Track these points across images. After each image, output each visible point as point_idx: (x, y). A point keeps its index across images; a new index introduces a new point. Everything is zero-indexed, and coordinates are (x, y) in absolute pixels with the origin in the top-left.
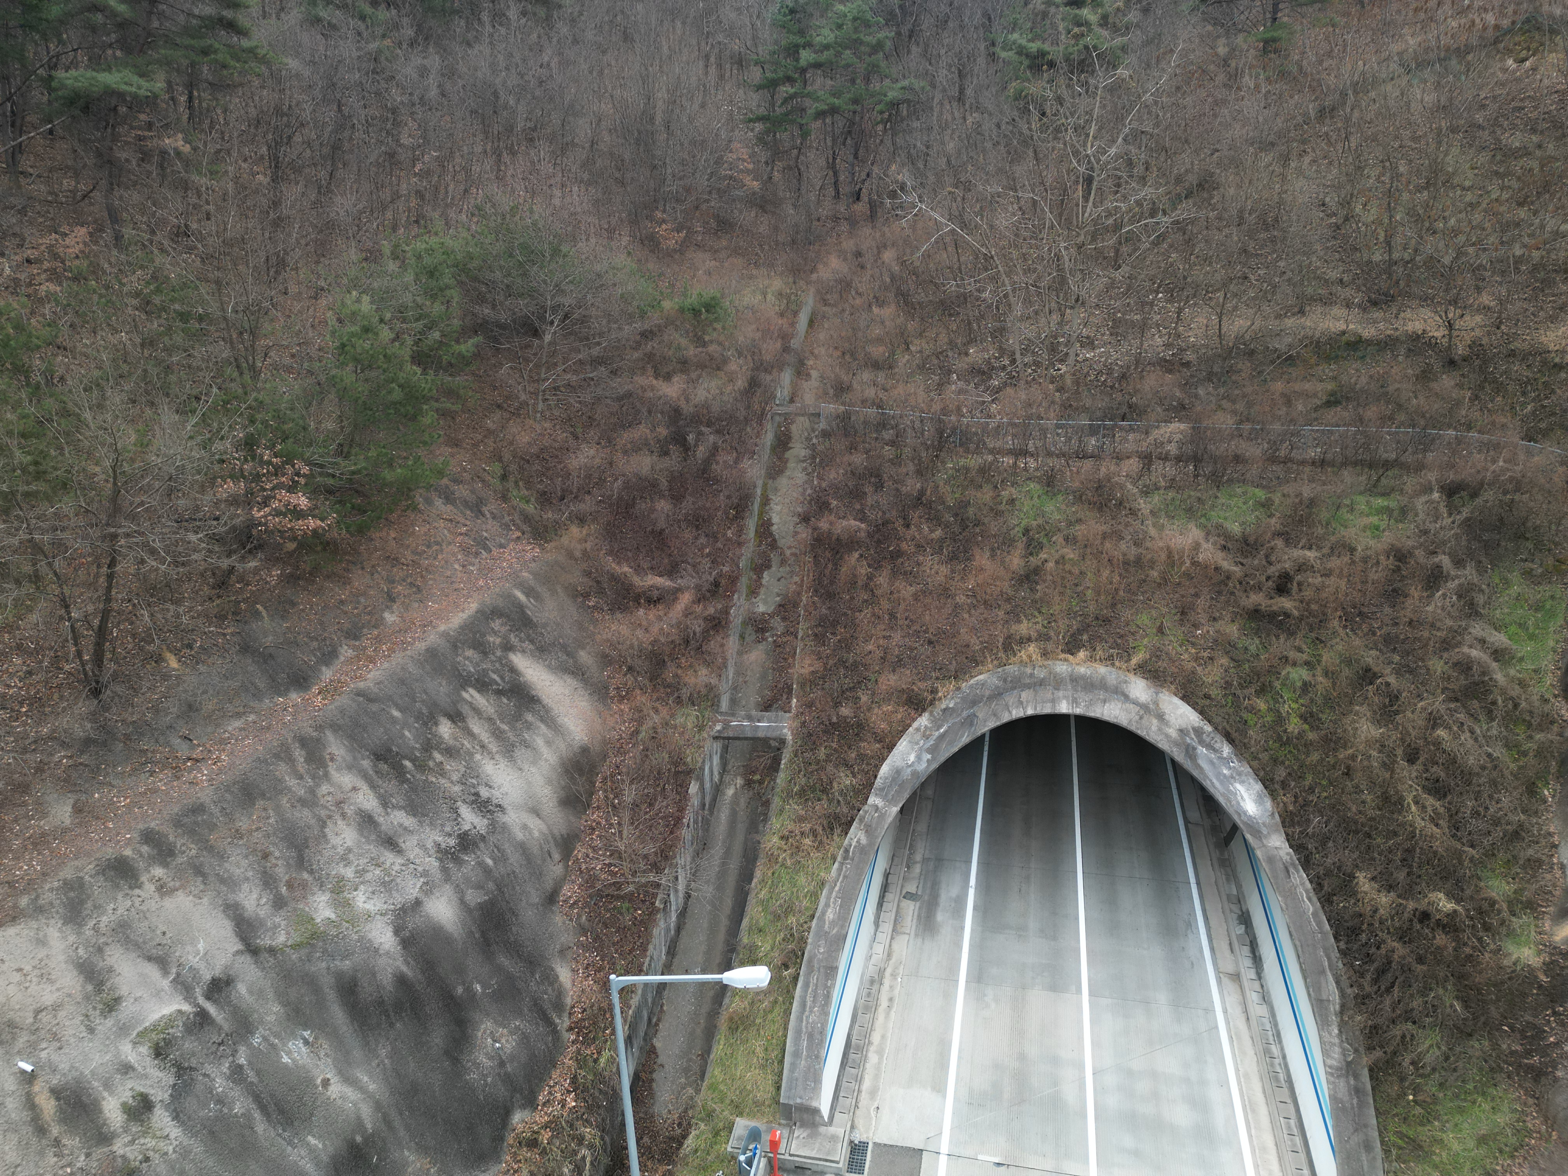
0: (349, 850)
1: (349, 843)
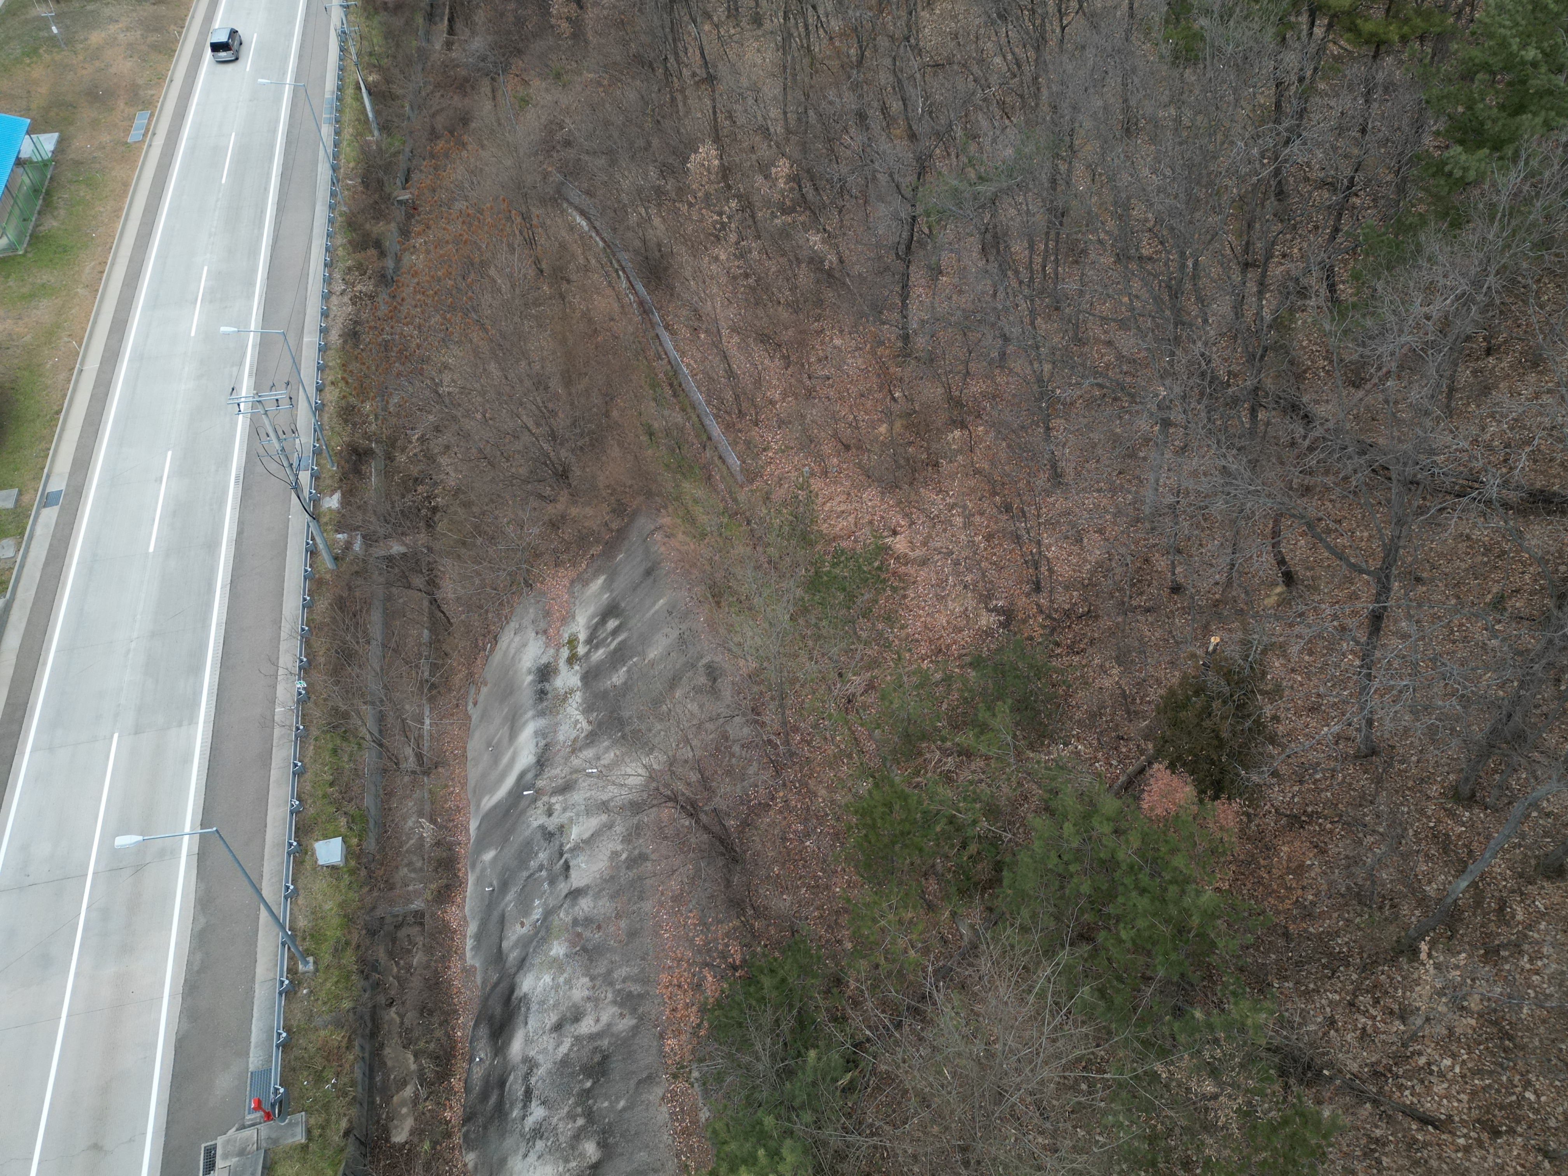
0: (571, 988)
1: (574, 991)
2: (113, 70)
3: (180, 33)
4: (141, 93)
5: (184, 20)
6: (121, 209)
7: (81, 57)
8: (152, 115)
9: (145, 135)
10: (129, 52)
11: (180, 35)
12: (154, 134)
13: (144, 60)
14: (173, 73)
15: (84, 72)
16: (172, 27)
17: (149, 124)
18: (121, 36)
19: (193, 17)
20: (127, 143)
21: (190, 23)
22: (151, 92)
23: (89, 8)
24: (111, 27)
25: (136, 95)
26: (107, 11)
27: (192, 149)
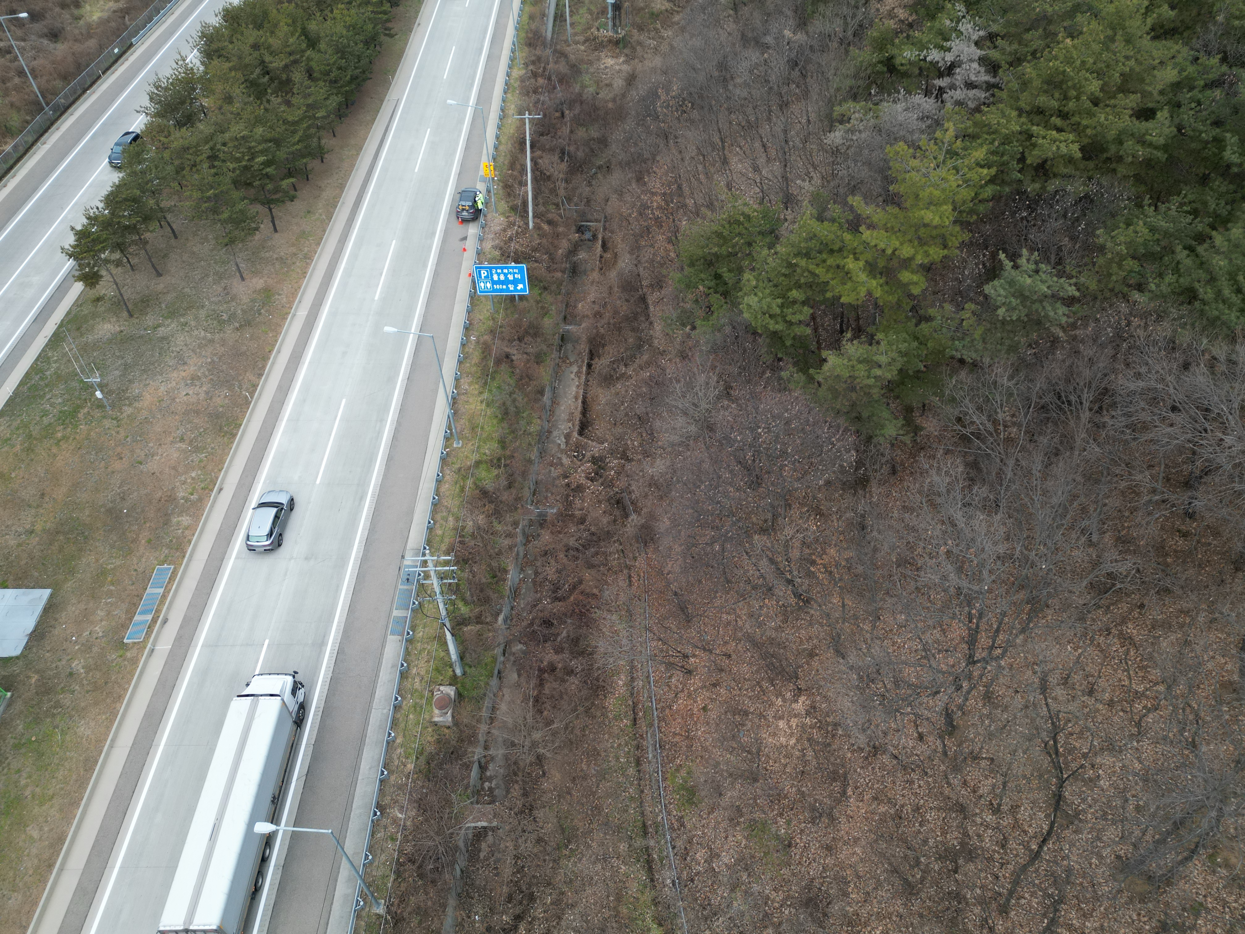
2: (152, 466)
3: (255, 386)
4: (175, 520)
5: (265, 359)
6: (61, 840)
7: (123, 434)
8: (174, 573)
9: (150, 628)
10: (182, 430)
11: (252, 394)
12: (165, 621)
13: (197, 450)
14: (226, 472)
15: (117, 465)
16: (250, 376)
17: (164, 597)
18: (181, 397)
19: (279, 352)
20: (122, 646)
21: (273, 363)
22: (185, 520)
23: (162, 331)
24: (175, 374)
25: (167, 523)
26: (181, 339)
27: (203, 673)
